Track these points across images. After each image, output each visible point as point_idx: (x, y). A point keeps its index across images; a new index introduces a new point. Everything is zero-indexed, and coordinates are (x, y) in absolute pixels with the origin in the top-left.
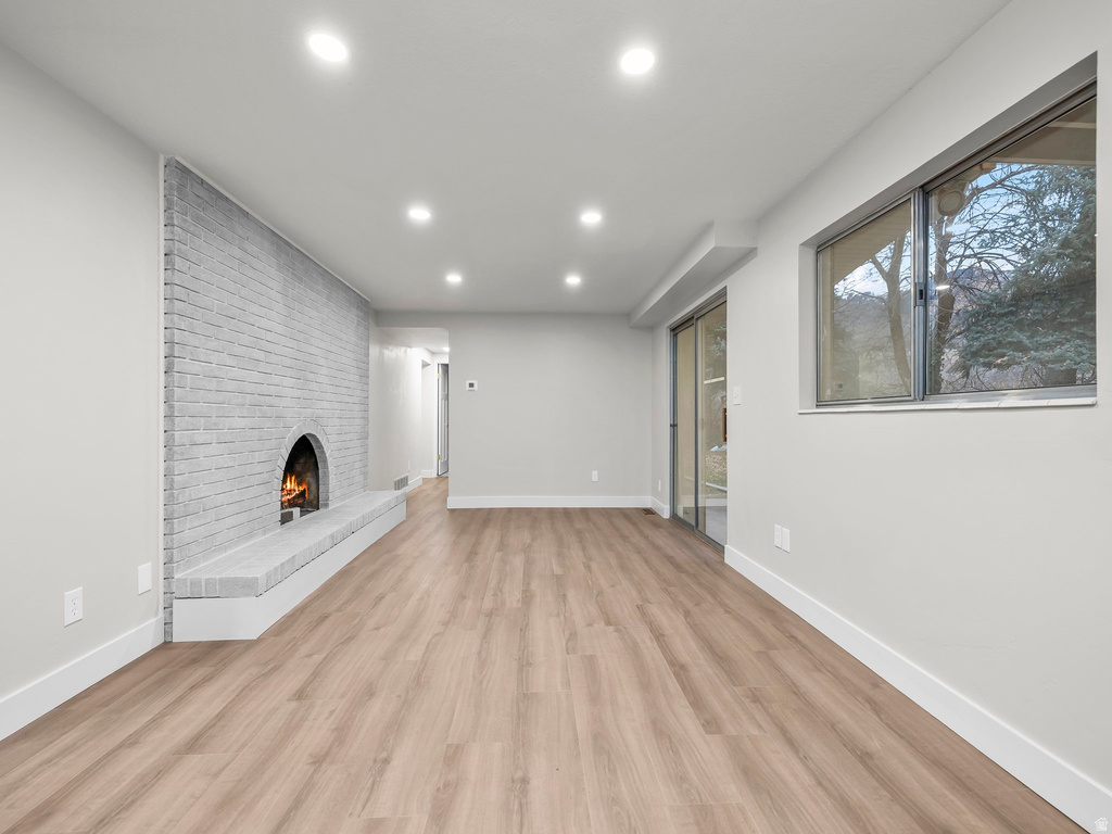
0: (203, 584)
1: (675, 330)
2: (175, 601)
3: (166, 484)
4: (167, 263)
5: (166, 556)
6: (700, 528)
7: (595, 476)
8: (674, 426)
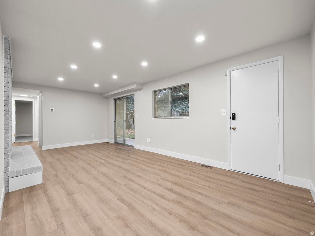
0: (15, 172)
1: (115, 100)
2: (9, 179)
3: (5, 142)
4: (5, 70)
5: (5, 165)
6: (125, 143)
7: (93, 135)
8: (115, 122)
